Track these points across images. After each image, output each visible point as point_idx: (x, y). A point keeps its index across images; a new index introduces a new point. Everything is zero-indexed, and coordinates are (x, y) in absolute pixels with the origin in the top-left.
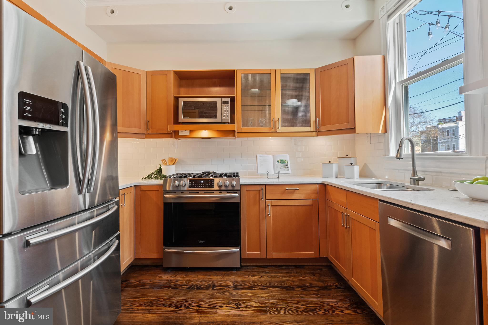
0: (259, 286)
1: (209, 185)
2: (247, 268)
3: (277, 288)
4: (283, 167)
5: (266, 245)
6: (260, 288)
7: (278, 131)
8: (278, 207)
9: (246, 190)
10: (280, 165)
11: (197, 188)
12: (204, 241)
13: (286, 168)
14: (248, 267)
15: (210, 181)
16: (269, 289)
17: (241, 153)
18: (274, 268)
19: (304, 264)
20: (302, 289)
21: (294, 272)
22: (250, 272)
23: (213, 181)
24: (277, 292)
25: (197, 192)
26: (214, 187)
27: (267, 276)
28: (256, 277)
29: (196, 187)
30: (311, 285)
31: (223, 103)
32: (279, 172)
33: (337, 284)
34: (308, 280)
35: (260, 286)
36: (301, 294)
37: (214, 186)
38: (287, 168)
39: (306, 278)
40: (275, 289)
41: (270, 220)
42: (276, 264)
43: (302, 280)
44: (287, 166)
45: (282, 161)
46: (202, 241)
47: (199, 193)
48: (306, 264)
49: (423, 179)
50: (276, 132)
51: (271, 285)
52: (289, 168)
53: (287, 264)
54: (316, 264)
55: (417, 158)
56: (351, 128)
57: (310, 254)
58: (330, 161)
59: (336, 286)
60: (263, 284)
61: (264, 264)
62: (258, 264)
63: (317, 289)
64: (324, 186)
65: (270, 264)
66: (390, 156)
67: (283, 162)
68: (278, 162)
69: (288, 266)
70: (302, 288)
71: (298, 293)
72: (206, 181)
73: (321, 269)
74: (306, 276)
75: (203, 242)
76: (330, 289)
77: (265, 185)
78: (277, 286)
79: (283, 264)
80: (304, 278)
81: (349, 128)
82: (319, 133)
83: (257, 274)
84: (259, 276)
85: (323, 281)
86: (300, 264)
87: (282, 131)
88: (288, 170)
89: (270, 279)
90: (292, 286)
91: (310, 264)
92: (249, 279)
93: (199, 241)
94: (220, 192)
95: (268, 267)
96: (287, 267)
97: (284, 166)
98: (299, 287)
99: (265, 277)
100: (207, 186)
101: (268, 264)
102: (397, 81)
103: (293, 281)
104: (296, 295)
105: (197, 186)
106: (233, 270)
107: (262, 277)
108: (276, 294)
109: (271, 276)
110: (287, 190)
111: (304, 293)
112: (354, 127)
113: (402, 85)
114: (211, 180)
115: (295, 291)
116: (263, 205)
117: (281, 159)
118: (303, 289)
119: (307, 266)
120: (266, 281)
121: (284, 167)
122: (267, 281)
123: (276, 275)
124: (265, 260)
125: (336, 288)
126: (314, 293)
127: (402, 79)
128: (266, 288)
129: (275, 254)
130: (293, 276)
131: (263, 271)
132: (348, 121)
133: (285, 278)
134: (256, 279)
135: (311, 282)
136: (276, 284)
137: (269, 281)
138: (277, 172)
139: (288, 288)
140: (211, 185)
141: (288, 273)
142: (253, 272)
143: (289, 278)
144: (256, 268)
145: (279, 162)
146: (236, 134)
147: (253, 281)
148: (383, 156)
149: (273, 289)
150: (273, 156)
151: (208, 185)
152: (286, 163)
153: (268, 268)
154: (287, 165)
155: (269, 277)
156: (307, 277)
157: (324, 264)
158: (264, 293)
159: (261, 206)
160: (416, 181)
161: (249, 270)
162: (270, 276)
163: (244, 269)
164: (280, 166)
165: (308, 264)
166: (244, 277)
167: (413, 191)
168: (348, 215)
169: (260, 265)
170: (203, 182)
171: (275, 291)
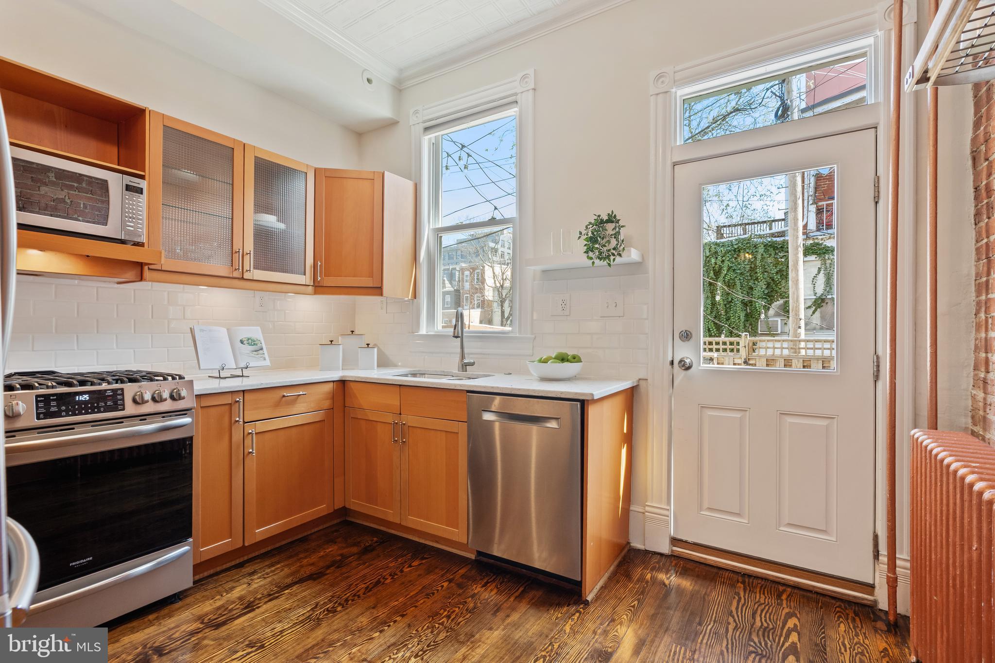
0: (260, 599)
1: (109, 403)
2: (202, 585)
3: (297, 586)
4: (254, 353)
5: (242, 519)
6: (266, 600)
7: (247, 276)
8: (267, 435)
9: (201, 407)
10: (247, 348)
11: (68, 415)
12: (91, 558)
13: (260, 356)
14: (204, 582)
15: (109, 393)
16: (284, 594)
17: (133, 320)
18: (259, 560)
19: (305, 534)
20: (335, 568)
21: (300, 552)
22: (215, 587)
23: (119, 392)
24: (302, 591)
25: (68, 427)
26: (123, 409)
27: (258, 578)
28: (238, 589)
29: (64, 414)
30: (344, 557)
31: (127, 190)
32: (248, 364)
33: (375, 539)
34: (332, 552)
35: (263, 598)
36: (342, 574)
37: (123, 405)
38: (262, 355)
39: (328, 551)
40: (294, 588)
41: (252, 464)
42: (257, 553)
43: (323, 556)
44: (261, 352)
45: (250, 341)
46: (85, 560)
47: (73, 429)
48: (309, 533)
49: (472, 364)
50: (243, 278)
51: (281, 588)
52: (266, 355)
53: (278, 545)
54: (325, 526)
55: (466, 336)
56: (376, 286)
57: (321, 509)
58: (331, 341)
59: (376, 542)
60: (265, 592)
61: (233, 563)
62: (219, 569)
63: (356, 556)
64: (343, 383)
65: (246, 558)
66: (420, 333)
67: (252, 342)
68: (242, 342)
69: (280, 547)
70: (335, 566)
71: (335, 575)
72: (98, 396)
73: (336, 531)
74: (324, 549)
75: (87, 561)
76: (374, 549)
77: (243, 391)
78: (293, 583)
79: (269, 548)
80: (324, 552)
81: (371, 286)
82: (319, 288)
83: (234, 585)
84: (243, 584)
85: (354, 545)
86: (300, 536)
87: (254, 279)
88: (265, 359)
89: (269, 580)
90: (317, 572)
91: (316, 530)
92: (226, 600)
93: (74, 564)
94: (141, 420)
95: (245, 564)
96: (279, 550)
97: (256, 351)
98: (328, 567)
99: (256, 581)
100: (102, 407)
101: (241, 560)
102: (431, 227)
103: (313, 564)
104: (335, 579)
105: (67, 411)
106: (172, 603)
107: (250, 584)
108: (304, 594)
109: (268, 575)
110: (284, 399)
111: (344, 570)
112: (380, 286)
113: (438, 234)
114: (114, 391)
115: (328, 576)
116: (237, 436)
117: (249, 336)
118: (338, 567)
119: (311, 534)
120: (265, 585)
121: (256, 353)
122: (267, 584)
123: (273, 569)
124: (243, 549)
125: (379, 545)
126: (358, 564)
127: (437, 227)
128: (277, 595)
129: (261, 532)
130: (306, 557)
131: (241, 574)
132: (371, 275)
133: (294, 566)
134: (243, 592)
135: (340, 552)
136: (289, 581)
137: (271, 583)
138: (243, 365)
139: (314, 577)
140: (116, 403)
141: (291, 557)
142: (222, 584)
143: (301, 562)
144: (223, 576)
145: (245, 342)
146: (147, 273)
147: (241, 598)
148: (409, 333)
149: (291, 590)
150: (227, 329)
151: (106, 403)
152: (259, 345)
153: (245, 566)
154: (262, 349)
155: (265, 578)
156: (327, 549)
157: (335, 522)
158: (282, 603)
159: (234, 439)
160: (464, 366)
161: (211, 586)
162: (263, 575)
163: (196, 590)
164: (248, 352)
165: (313, 531)
166: (212, 601)
167: (466, 379)
168: (404, 422)
169: (224, 568)
170: (86, 397)
171: (298, 591)
